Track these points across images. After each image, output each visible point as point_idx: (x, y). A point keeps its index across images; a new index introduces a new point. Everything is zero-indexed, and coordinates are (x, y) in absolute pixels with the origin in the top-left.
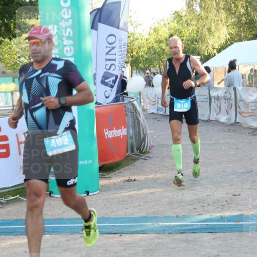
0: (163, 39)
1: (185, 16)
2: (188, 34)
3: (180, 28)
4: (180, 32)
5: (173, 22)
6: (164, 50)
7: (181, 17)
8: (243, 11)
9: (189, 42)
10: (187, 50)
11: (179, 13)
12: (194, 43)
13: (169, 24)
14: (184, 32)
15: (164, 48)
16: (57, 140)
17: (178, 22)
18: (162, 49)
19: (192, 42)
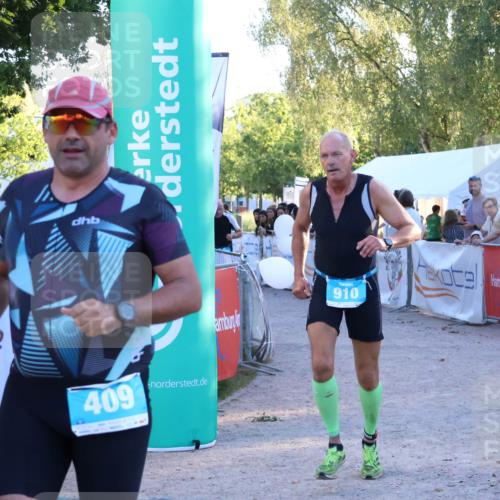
0: (232, 142)
1: (274, 103)
2: (278, 137)
3: (265, 125)
4: (265, 133)
5: (250, 113)
6: (232, 163)
7: (267, 105)
8: (386, 101)
9: (282, 151)
10: (276, 164)
11: (263, 98)
12: (291, 153)
13: (242, 116)
14: (271, 133)
15: (232, 159)
16: (104, 395)
17: (259, 114)
18: (229, 161)
19: (287, 152)
